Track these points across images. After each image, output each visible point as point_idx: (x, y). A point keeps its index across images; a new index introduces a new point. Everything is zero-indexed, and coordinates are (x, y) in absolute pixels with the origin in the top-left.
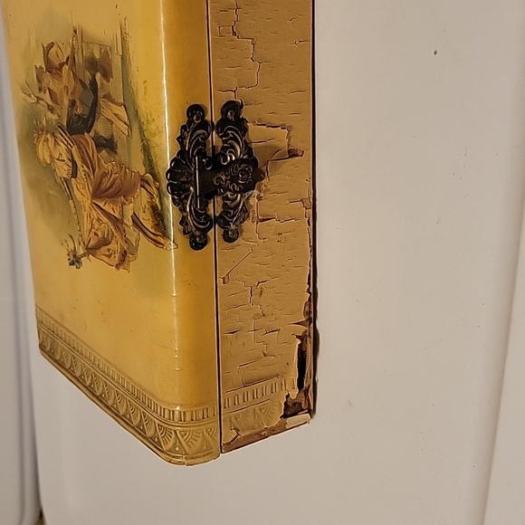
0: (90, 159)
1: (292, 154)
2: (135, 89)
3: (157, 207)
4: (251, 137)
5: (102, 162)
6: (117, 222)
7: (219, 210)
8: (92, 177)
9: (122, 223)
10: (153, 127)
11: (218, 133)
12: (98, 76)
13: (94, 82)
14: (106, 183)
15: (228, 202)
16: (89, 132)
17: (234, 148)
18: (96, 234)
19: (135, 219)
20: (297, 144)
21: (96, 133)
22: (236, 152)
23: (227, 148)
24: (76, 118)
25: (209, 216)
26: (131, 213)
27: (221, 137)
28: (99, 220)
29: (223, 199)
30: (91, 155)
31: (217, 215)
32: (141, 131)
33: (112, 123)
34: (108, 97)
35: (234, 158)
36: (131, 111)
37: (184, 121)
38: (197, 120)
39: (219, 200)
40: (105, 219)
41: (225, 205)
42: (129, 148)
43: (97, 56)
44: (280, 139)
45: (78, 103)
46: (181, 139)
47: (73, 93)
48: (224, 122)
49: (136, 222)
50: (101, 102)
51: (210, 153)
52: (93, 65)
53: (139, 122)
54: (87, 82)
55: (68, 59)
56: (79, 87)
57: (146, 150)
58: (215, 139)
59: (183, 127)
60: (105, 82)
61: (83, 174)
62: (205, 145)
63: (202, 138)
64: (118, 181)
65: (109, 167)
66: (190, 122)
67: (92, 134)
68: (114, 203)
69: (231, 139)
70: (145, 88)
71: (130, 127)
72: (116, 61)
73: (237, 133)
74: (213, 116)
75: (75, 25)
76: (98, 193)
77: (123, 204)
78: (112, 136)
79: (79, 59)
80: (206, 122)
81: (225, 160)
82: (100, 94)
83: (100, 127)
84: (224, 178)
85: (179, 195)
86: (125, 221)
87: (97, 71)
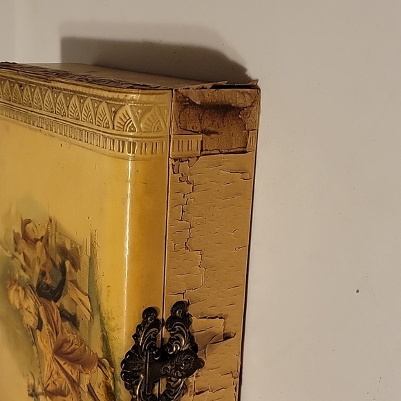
0: (54, 322)
1: (227, 337)
2: (99, 288)
3: (111, 387)
4: (194, 328)
5: (65, 330)
6: (75, 384)
7: (163, 389)
8: (55, 337)
9: (79, 386)
10: (113, 324)
11: (167, 328)
12: (67, 263)
13: (63, 266)
14: (67, 348)
15: (172, 383)
16: (56, 302)
17: (178, 339)
18: (54, 383)
19: (90, 388)
20: (231, 329)
21: (62, 306)
22: (181, 342)
23: (174, 340)
24: (45, 286)
25: (154, 396)
26: (87, 382)
27: (169, 331)
28: (58, 373)
29: (167, 380)
30: (55, 320)
31: (161, 393)
32: (102, 323)
33: (77, 305)
34: (74, 282)
35: (179, 348)
36: (95, 304)
37: (139, 321)
38: (150, 320)
39: (163, 381)
40: (63, 375)
41: (168, 385)
42: (90, 331)
43: (68, 247)
44: (218, 326)
45: (48, 275)
46: (136, 337)
47: (44, 266)
48: (173, 319)
49: (91, 390)
50: (69, 284)
51: (159, 345)
52: (63, 252)
53: (101, 315)
54: (58, 263)
55: (42, 237)
56: (50, 264)
57: (105, 339)
58: (164, 333)
59: (139, 327)
60: (73, 270)
61: (47, 331)
62: (155, 340)
63: (154, 335)
64: (77, 352)
65: (71, 337)
66: (144, 322)
67: (58, 304)
68: (73, 366)
69: (178, 332)
70: (109, 291)
71: (92, 316)
72: (85, 260)
73: (183, 327)
74: (164, 315)
75: (51, 215)
76: (58, 351)
77: (80, 372)
78: (76, 314)
79: (52, 242)
80: (158, 320)
81: (172, 350)
82: (68, 277)
83: (64, 301)
84: (169, 367)
85: (130, 382)
86: (81, 385)
87: (67, 259)
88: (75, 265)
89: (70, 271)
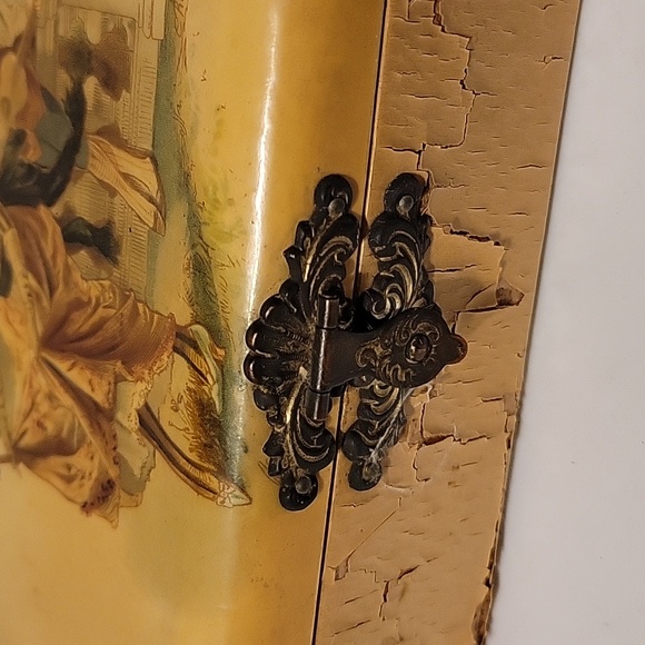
0: (45, 264)
1: (504, 302)
2: (188, 123)
3: (211, 404)
5: (77, 276)
6: (100, 415)
7: (350, 417)
8: (45, 303)
9: (110, 417)
10: (226, 218)
11: (372, 245)
12: (91, 85)
14: (80, 323)
15: (373, 403)
16: (50, 204)
17: (399, 279)
18: (40, 424)
19: (147, 417)
21: (69, 210)
22: (405, 290)
23: (389, 280)
24: (21, 171)
25: (327, 433)
26: (138, 402)
27: (378, 255)
28: (51, 397)
29: (362, 394)
30: (48, 255)
31: (344, 429)
32: (195, 224)
33: (113, 193)
34: (111, 134)
35: (398, 306)
36: (172, 173)
37: (305, 210)
38: (336, 210)
39: (352, 395)
40: (66, 399)
41: (363, 409)
42: (152, 257)
43: (94, 36)
44: (488, 263)
45: (31, 139)
46: (294, 254)
47: (21, 116)
48: (389, 218)
49: (149, 424)
50: (92, 144)
51: (349, 288)
52: (80, 57)
53: (191, 201)
54: (60, 95)
55: (18, 40)
56: (39, 106)
57: (201, 269)
58: (365, 259)
59: (303, 226)
60: (106, 98)
61: (24, 292)
62: (342, 270)
63: (340, 255)
64: (112, 327)
65: (92, 289)
67: (57, 209)
68: (94, 369)
69: (399, 260)
70: (220, 123)
71: (162, 209)
72: (145, 53)
73: (413, 248)
74: (368, 206)
76: (56, 340)
77: (118, 379)
78: (110, 223)
79: (46, 43)
80: (353, 217)
81: (381, 308)
82: (91, 124)
83: (79, 199)
84: (379, 351)
85: (272, 385)
86: (120, 416)
87: (90, 72)
88: (114, 81)
89: (98, 105)
